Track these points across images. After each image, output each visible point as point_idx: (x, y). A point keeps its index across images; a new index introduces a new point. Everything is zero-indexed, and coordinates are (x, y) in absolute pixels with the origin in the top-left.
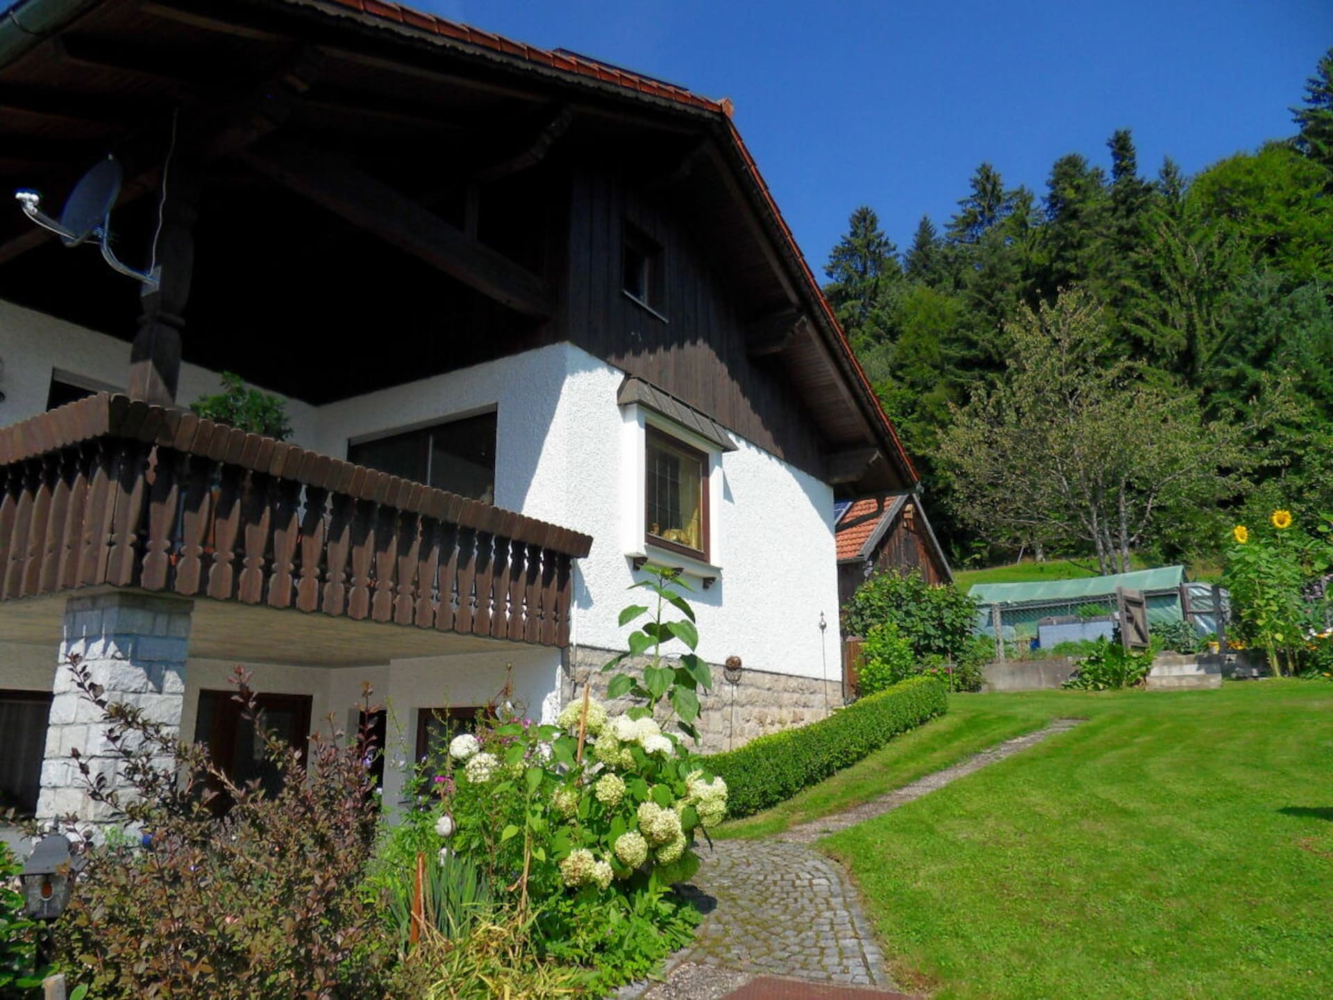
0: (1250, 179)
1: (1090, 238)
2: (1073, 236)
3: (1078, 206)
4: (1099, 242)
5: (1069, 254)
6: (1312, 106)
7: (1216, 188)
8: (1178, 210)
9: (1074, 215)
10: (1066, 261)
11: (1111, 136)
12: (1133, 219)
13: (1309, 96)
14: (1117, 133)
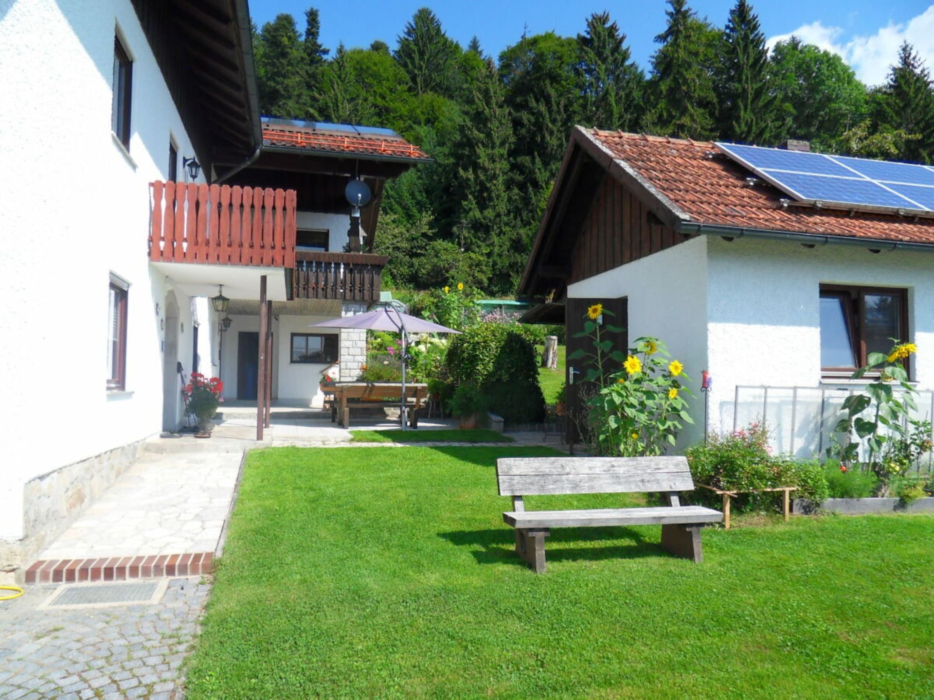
0: (375, 68)
1: (293, 74)
2: (283, 68)
3: (289, 50)
4: (298, 79)
5: (280, 79)
6: (406, 37)
7: (359, 67)
8: (343, 76)
9: (284, 55)
10: (278, 83)
11: (309, 9)
12: (313, 67)
13: (406, 30)
14: (312, 9)
